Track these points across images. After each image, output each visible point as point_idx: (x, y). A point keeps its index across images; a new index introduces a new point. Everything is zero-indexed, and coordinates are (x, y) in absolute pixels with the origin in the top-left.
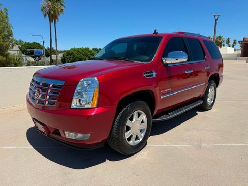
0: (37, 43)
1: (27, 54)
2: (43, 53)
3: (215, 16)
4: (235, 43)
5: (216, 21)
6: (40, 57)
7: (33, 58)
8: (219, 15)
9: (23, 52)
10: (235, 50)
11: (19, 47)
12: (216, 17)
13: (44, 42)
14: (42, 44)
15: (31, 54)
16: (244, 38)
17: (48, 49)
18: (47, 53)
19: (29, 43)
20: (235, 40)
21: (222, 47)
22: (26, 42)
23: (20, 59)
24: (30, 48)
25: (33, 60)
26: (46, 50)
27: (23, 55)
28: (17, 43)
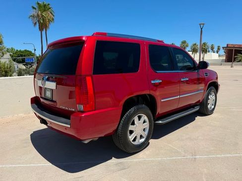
0: (28, 51)
1: (19, 62)
2: (35, 60)
3: (200, 24)
4: (219, 49)
5: (202, 29)
6: (31, 64)
7: (24, 65)
8: (204, 24)
9: (14, 60)
10: (219, 56)
11: (10, 55)
12: (202, 26)
13: (35, 50)
14: (33, 52)
15: (22, 62)
16: (227, 45)
17: (40, 56)
18: (38, 60)
19: (20, 51)
20: (219, 47)
21: (208, 53)
22: (17, 50)
23: (10, 67)
24: (22, 56)
25: (24, 67)
26: (37, 57)
27: (14, 63)
28: (8, 51)
